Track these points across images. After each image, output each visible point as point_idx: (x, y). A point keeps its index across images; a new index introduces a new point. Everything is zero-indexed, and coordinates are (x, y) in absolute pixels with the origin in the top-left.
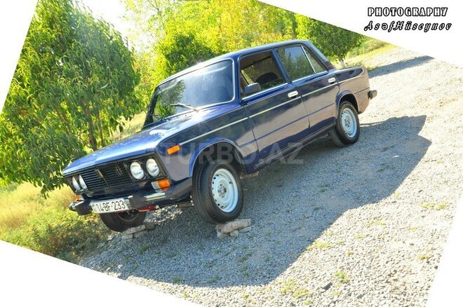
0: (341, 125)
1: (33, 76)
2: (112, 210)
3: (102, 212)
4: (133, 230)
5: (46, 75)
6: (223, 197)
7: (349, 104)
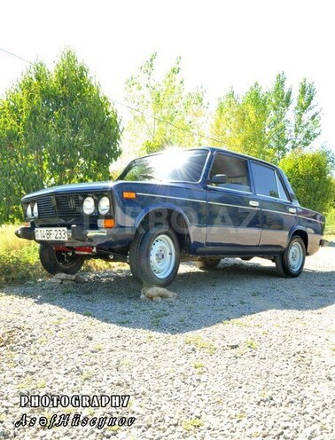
0: (287, 255)
1: (30, 117)
2: (53, 238)
3: (43, 239)
4: (63, 275)
5: (42, 120)
6: (159, 262)
7: (300, 239)
